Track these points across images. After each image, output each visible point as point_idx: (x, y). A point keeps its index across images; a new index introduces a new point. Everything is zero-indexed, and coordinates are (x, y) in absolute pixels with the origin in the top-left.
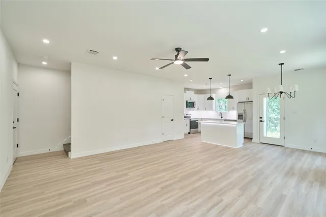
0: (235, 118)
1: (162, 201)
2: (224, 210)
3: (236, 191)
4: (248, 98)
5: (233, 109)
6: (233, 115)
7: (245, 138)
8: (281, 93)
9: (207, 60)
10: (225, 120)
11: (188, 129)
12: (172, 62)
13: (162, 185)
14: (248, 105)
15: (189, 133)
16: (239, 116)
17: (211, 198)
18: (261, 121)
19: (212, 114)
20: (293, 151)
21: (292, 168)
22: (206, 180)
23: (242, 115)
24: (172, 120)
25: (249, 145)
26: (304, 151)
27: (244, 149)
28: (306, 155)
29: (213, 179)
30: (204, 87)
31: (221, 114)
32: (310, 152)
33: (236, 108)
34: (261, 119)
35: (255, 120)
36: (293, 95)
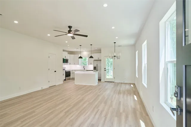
0: (92, 69)
1: (69, 119)
2: (101, 113)
3: (103, 104)
4: (98, 58)
5: (91, 64)
6: (91, 67)
7: (98, 80)
8: (115, 56)
9: (87, 36)
10: (87, 70)
11: (64, 77)
12: (66, 34)
13: (64, 111)
14: (99, 62)
15: (65, 80)
16: (94, 68)
17: (93, 110)
18: (105, 70)
19: (78, 67)
20: (118, 83)
21: (120, 91)
22: (87, 103)
23: (96, 68)
24: (55, 71)
25: (100, 83)
26: (122, 83)
27: (98, 85)
28: (123, 85)
29: (91, 102)
30: (75, 50)
31: (84, 67)
32: (124, 83)
33: (92, 63)
34: (105, 69)
35: (103, 70)
36: (119, 57)
